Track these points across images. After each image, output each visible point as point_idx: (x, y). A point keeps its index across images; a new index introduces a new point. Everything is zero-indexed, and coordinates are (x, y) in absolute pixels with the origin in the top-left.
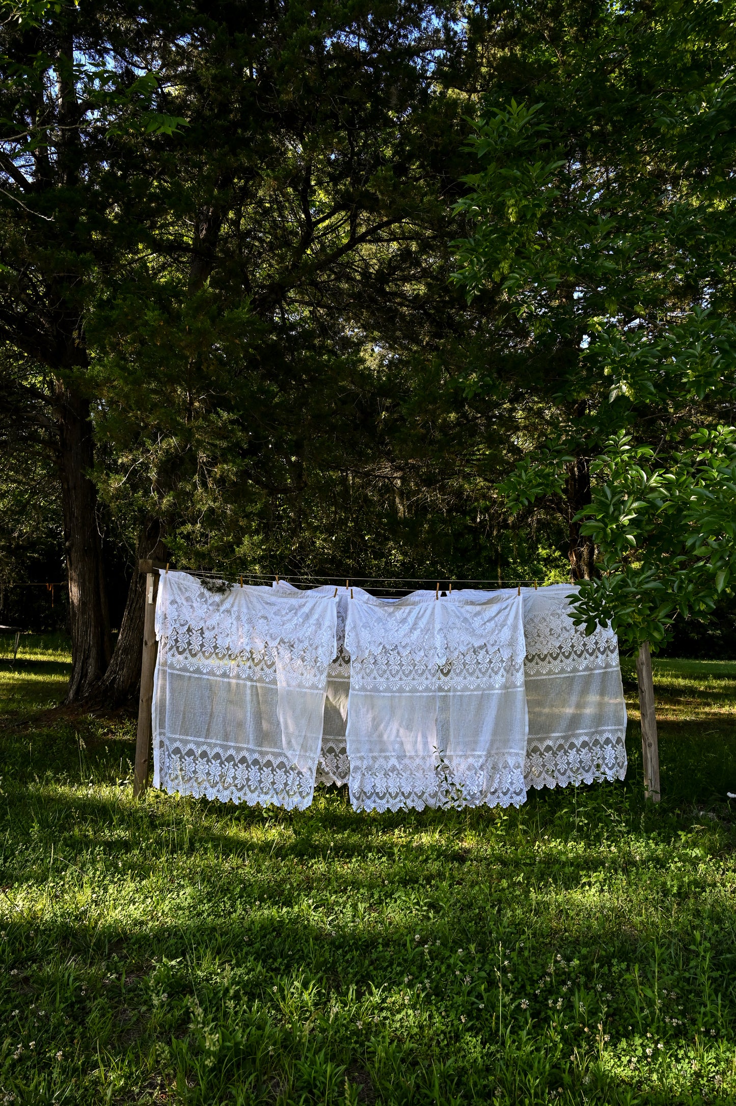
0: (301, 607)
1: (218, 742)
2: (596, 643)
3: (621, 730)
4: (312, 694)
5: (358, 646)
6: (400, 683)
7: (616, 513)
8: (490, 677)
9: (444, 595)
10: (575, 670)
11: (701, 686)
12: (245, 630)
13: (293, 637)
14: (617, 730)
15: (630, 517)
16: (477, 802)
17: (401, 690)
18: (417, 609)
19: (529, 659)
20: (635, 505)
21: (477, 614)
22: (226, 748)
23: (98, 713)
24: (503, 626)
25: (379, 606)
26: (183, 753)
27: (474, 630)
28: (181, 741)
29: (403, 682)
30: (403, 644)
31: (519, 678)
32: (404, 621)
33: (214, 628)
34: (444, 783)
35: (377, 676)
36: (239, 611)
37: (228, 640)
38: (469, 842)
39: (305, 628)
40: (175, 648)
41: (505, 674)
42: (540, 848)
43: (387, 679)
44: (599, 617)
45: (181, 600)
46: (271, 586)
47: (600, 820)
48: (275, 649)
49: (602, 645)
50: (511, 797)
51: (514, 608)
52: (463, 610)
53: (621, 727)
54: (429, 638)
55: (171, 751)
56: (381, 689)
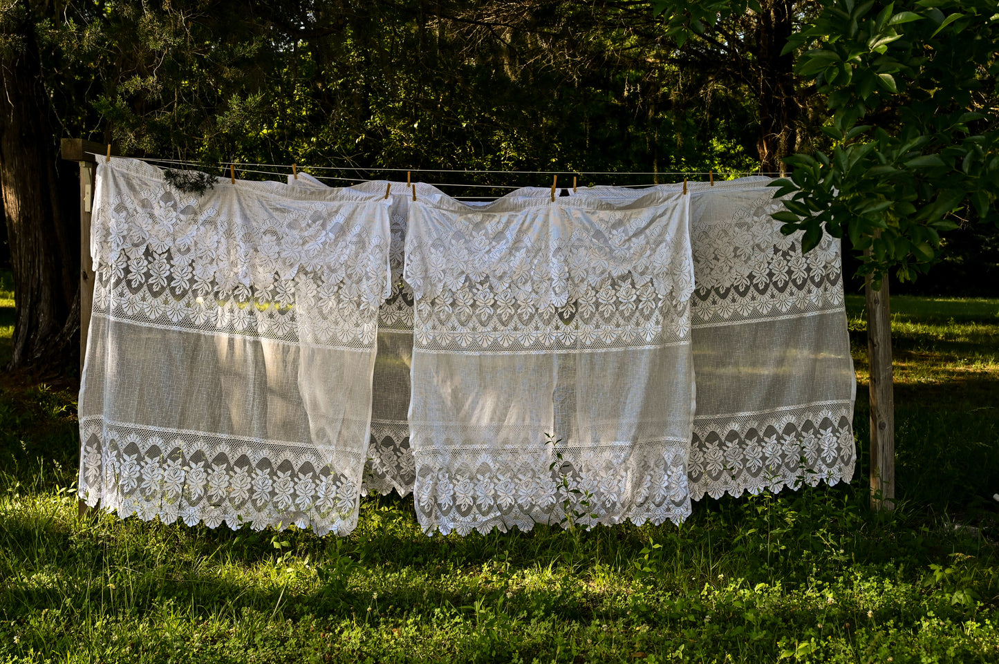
0: (331, 215)
1: (201, 433)
2: (808, 270)
3: (846, 406)
4: (353, 354)
5: (426, 278)
6: (494, 335)
7: (862, 35)
8: (638, 324)
9: (565, 193)
10: (775, 312)
11: (940, 332)
12: (242, 251)
13: (318, 263)
14: (839, 407)
15: (888, 39)
16: (616, 518)
17: (495, 346)
18: (520, 216)
19: (700, 295)
20: (899, 18)
21: (620, 223)
22: (214, 442)
23: (57, 382)
24: (658, 243)
25: (459, 212)
26: (143, 452)
27: (612, 251)
28: (138, 432)
29: (497, 334)
30: (498, 273)
31: (683, 326)
32: (499, 236)
33: (188, 250)
34: (562, 491)
35: (457, 324)
36: (230, 223)
37: (212, 270)
38: (599, 584)
39: (338, 250)
40: (124, 283)
41: (661, 318)
42: (712, 595)
43: (474, 329)
44: (828, 220)
45: (131, 203)
46: (285, 180)
47: (805, 545)
48: (291, 284)
49: (817, 273)
50: (668, 510)
51: (676, 215)
52: (594, 218)
53: (846, 401)
54: (540, 263)
55: (122, 448)
56: (464, 345)
